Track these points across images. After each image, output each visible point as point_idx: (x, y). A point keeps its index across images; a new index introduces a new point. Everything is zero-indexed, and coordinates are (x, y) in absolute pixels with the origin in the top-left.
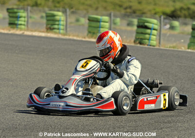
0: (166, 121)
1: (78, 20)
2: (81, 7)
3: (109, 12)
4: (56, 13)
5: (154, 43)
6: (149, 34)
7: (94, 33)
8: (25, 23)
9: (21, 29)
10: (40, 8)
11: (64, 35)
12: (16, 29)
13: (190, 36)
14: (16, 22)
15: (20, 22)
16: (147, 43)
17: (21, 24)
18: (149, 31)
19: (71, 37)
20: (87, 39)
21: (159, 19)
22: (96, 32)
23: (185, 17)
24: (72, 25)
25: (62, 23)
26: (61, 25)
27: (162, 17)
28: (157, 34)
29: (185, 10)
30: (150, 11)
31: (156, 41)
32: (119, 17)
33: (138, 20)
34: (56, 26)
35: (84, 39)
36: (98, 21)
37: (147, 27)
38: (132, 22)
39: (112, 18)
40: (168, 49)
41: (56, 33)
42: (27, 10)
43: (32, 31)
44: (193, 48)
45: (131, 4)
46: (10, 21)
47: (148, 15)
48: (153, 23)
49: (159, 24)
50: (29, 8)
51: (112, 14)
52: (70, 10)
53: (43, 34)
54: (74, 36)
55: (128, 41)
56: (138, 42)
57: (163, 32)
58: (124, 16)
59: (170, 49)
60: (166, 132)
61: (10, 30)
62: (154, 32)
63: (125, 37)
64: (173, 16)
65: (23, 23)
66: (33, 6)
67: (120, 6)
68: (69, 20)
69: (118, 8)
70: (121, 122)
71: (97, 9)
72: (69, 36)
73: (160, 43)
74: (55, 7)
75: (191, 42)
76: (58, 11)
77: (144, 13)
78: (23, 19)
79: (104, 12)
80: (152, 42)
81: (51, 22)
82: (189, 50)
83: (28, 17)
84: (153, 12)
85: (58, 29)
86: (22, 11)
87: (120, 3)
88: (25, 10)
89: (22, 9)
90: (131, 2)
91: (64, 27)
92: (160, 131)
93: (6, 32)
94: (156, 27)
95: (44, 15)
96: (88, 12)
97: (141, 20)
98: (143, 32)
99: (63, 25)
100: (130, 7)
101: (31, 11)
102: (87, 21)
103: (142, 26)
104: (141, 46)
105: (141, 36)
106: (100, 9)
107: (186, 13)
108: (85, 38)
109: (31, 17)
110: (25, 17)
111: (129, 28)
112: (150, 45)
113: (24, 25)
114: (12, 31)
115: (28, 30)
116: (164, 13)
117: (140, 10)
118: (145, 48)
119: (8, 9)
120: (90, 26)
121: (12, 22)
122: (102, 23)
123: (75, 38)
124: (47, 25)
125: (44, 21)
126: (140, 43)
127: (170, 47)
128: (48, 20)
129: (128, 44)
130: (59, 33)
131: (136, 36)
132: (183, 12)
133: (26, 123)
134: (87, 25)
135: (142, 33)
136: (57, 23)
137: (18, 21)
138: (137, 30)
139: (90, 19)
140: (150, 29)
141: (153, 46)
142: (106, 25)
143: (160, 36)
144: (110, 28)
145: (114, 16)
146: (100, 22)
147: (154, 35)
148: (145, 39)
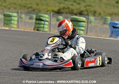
3: (16, 11)
5: (46, 30)
6: (43, 24)
7: (7, 24)
16: (42, 30)
18: (43, 22)
20: (3, 28)
21: (49, 14)
22: (9, 23)
23: (67, 13)
27: (51, 13)
28: (48, 24)
29: (66, 9)
30: (44, 9)
31: (47, 28)
32: (24, 14)
33: (36, 15)
36: (10, 16)
37: (41, 20)
38: (32, 17)
39: (19, 14)
40: (55, 33)
47: (43, 12)
48: (46, 17)
49: (49, 18)
51: (19, 12)
55: (30, 29)
56: (36, 29)
58: (27, 13)
62: (47, 23)
63: (27, 26)
64: (59, 12)
67: (25, 7)
71: (9, 9)
73: (50, 30)
77: (40, 11)
79: (14, 11)
80: (45, 29)
84: (46, 10)
90: (31, 4)
94: (48, 20)
98: (40, 23)
100: (31, 7)
102: (3, 16)
103: (39, 19)
104: (38, 32)
105: (38, 26)
106: (11, 9)
107: (67, 10)
108: (1, 27)
111: (30, 21)
112: (44, 31)
116: (53, 11)
117: (37, 9)
118: (41, 33)
120: (5, 20)
122: (13, 18)
126: (38, 30)
129: (30, 31)
131: (35, 25)
134: (3, 19)
135: (39, 24)
138: (35, 22)
139: (5, 15)
140: (44, 21)
141: (46, 32)
142: (15, 19)
143: (50, 25)
144: (18, 21)
145: (20, 13)
146: (11, 17)
147: (46, 25)
148: (41, 27)
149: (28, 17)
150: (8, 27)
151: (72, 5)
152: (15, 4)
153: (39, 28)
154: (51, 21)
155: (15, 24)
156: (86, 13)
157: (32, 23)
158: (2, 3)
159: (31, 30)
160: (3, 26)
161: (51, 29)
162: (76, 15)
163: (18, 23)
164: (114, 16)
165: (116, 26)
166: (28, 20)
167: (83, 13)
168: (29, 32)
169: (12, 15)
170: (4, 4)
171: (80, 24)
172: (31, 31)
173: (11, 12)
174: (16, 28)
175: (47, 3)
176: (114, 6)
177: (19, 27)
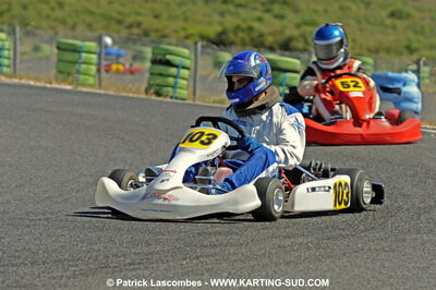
0: (206, 243)
1: (36, 49)
2: (44, 24)
3: (97, 34)
5: (184, 93)
6: (175, 77)
7: (69, 74)
11: (13, 75)
16: (171, 94)
18: (173, 70)
19: (23, 81)
20: (55, 85)
21: (193, 48)
22: (72, 71)
23: (244, 44)
24: (26, 57)
25: (6, 53)
27: (200, 44)
28: (190, 76)
29: (242, 30)
30: (176, 32)
31: (187, 89)
33: (154, 49)
35: (48, 86)
36: (76, 50)
37: (169, 64)
38: (142, 52)
40: (209, 105)
45: (140, 19)
47: (173, 39)
48: (182, 54)
49: (193, 56)
52: (21, 28)
54: (29, 78)
55: (134, 90)
56: (152, 91)
57: (201, 72)
59: (214, 105)
62: (185, 73)
64: (221, 42)
67: (120, 22)
68: (18, 47)
69: (114, 25)
71: (74, 27)
72: (21, 79)
73: (194, 94)
77: (164, 36)
79: (89, 34)
80: (178, 90)
84: (182, 34)
87: (118, 17)
90: (139, 14)
91: (11, 62)
92: (195, 261)
94: (188, 63)
96: (56, 33)
97: (159, 49)
98: (163, 72)
99: (8, 58)
100: (139, 24)
102: (56, 51)
103: (161, 61)
104: (159, 99)
105: (159, 80)
106: (81, 29)
107: (245, 36)
108: (50, 83)
112: (177, 98)
116: (203, 37)
117: (157, 31)
118: (166, 102)
120: (60, 61)
122: (84, 55)
123: (32, 83)
126: (158, 94)
127: (214, 102)
129: (135, 96)
131: (149, 79)
132: (241, 34)
134: (54, 59)
135: (161, 75)
138: (150, 69)
139: (61, 46)
140: (177, 66)
141: (183, 99)
142: (91, 59)
143: (195, 80)
144: (99, 65)
146: (79, 52)
147: (184, 79)
148: (167, 86)
150: (70, 84)
151: (260, 20)
152: (91, 13)
153: (164, 86)
154: (199, 67)
155: (90, 75)
156: (300, 45)
158: (53, 9)
159: (138, 92)
160: (54, 81)
161: (198, 91)
162: (271, 49)
163: (99, 71)
164: (383, 54)
165: (390, 86)
167: (293, 44)
168: (133, 98)
169: (81, 47)
170: (58, 13)
171: (284, 78)
172: (140, 96)
173: (78, 39)
174: (92, 86)
175: (184, 13)
176: (382, 24)
177: (104, 84)
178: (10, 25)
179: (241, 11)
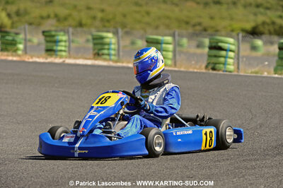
1: (133, 43)
2: (138, 26)
3: (171, 32)
4: (105, 34)
5: (231, 68)
6: (225, 57)
8: (67, 49)
9: (61, 57)
10: (85, 29)
11: (116, 62)
12: (54, 56)
13: (276, 58)
14: (55, 48)
15: (59, 48)
16: (223, 69)
17: (61, 51)
18: (223, 53)
19: (125, 65)
21: (236, 37)
23: (270, 33)
24: (126, 49)
25: (113, 46)
26: (112, 49)
27: (240, 35)
28: (235, 56)
29: (268, 24)
30: (225, 28)
31: (233, 65)
32: (186, 37)
33: (210, 39)
34: (106, 52)
36: (158, 42)
37: (220, 49)
38: (202, 42)
39: (177, 38)
40: (249, 75)
41: (105, 60)
42: (68, 32)
43: (75, 58)
44: (280, 72)
45: (201, 20)
46: (47, 46)
47: (223, 33)
48: (229, 42)
49: (236, 43)
50: (71, 30)
51: (177, 33)
52: (122, 29)
53: (89, 62)
54: (128, 62)
55: (198, 67)
56: (210, 67)
57: (242, 53)
58: (191, 36)
59: (252, 75)
60: (250, 180)
61: (46, 59)
62: (231, 54)
63: (193, 62)
64: (255, 33)
65: (63, 48)
66: (76, 27)
67: (187, 23)
68: (122, 43)
69: (184, 25)
70: (192, 169)
71: (157, 27)
72: (123, 63)
73: (238, 68)
74: (105, 26)
75: (278, 66)
76: (108, 32)
77: (217, 31)
78: (63, 44)
79: (167, 32)
80: (228, 66)
81: (99, 47)
82: (276, 76)
83: (70, 41)
84: (229, 28)
85: (109, 55)
86: (62, 33)
87: (186, 19)
88: (66, 32)
89: (61, 30)
91: (116, 52)
93: (41, 60)
94: (233, 47)
95: (90, 37)
96: (145, 31)
97: (213, 39)
98: (218, 55)
99: (114, 50)
100: (200, 24)
101: (73, 34)
102: (145, 43)
103: (215, 47)
104: (215, 72)
105: (214, 60)
107: (271, 28)
109: (73, 41)
110: (65, 41)
111: (199, 51)
112: (226, 71)
113: (65, 51)
114: (50, 60)
115: (70, 57)
116: (243, 30)
117: (212, 27)
118: (220, 74)
119: (43, 32)
121: (49, 48)
122: (164, 46)
123: (130, 65)
124: (94, 50)
125: (91, 45)
126: (214, 69)
127: (251, 73)
128: (95, 44)
129: (199, 71)
130: (110, 60)
131: (208, 60)
132: (267, 27)
133: (70, 176)
135: (215, 56)
136: (106, 47)
137: (57, 46)
138: (209, 52)
139: (150, 40)
140: (226, 50)
141: (230, 72)
142: (169, 48)
143: (238, 59)
144: (174, 52)
145: (179, 35)
146: (161, 44)
147: (231, 58)
148: (219, 63)
149: (194, 43)
152: (168, 18)
153: (217, 64)
154: (241, 50)
155: (169, 59)
157: (201, 55)
158: (143, 16)
159: (200, 68)
161: (241, 66)
163: (174, 55)
166: (194, 50)
168: (196, 72)
169: (161, 40)
170: (146, 19)
172: (202, 71)
173: (160, 35)
174: (170, 66)
177: (178, 63)
178: (115, 27)
179: (268, 12)
